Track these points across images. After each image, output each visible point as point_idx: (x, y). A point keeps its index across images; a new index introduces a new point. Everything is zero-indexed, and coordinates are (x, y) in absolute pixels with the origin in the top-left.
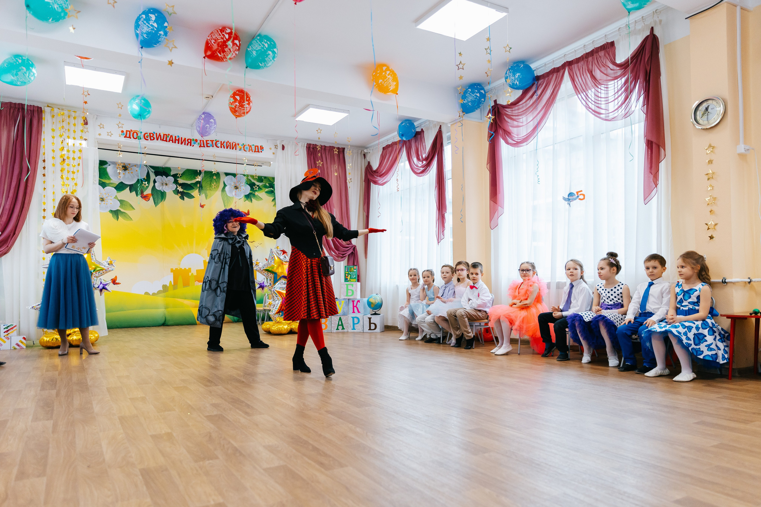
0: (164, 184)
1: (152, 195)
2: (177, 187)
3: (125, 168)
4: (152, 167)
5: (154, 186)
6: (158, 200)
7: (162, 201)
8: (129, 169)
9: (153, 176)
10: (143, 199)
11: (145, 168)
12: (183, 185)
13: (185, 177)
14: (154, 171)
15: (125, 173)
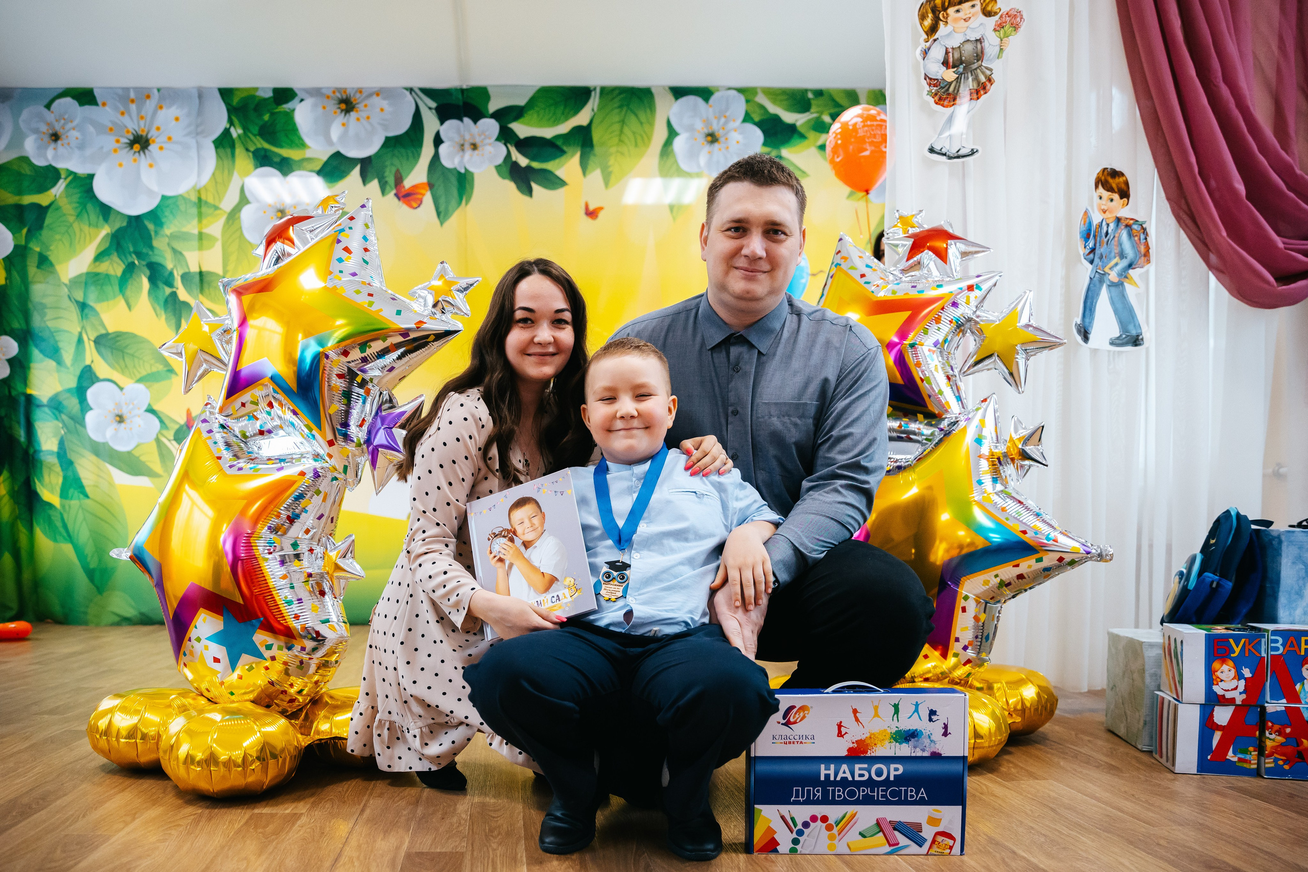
0: (467, 146)
1: (431, 185)
2: (509, 154)
3: (347, 104)
4: (429, 93)
5: (436, 157)
6: (448, 202)
7: (460, 203)
8: (361, 106)
9: (431, 123)
10: (401, 203)
11: (409, 97)
12: (527, 145)
13: (535, 116)
14: (433, 105)
15: (348, 121)
